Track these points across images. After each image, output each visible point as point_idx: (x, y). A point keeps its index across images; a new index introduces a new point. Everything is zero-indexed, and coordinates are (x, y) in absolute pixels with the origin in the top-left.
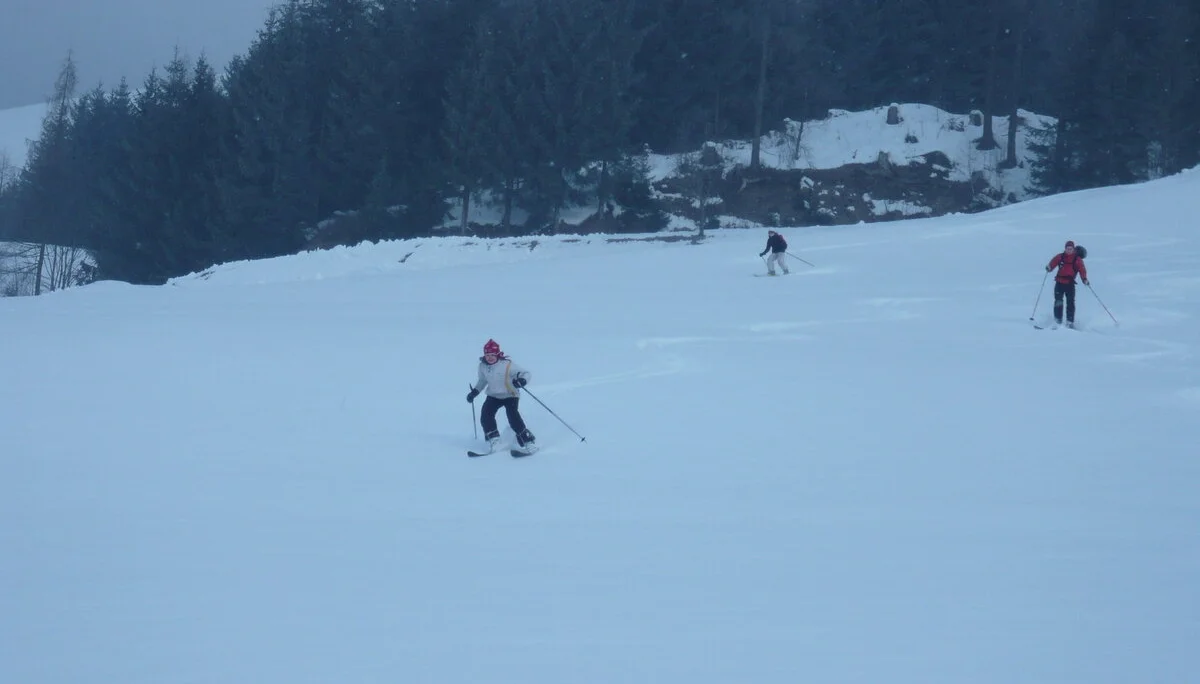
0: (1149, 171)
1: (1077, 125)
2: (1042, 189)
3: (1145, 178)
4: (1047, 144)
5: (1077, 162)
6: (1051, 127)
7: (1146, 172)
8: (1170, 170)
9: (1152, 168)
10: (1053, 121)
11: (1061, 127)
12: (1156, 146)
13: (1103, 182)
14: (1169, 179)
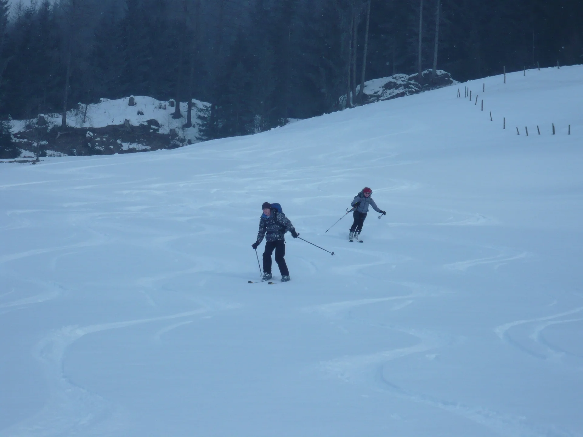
0: (255, 129)
1: (221, 107)
2: (204, 138)
3: (253, 132)
4: (206, 116)
5: (220, 125)
6: (208, 108)
7: (254, 130)
8: (265, 128)
9: (256, 127)
10: (209, 105)
11: (213, 107)
12: (258, 117)
13: (233, 134)
14: (265, 133)
